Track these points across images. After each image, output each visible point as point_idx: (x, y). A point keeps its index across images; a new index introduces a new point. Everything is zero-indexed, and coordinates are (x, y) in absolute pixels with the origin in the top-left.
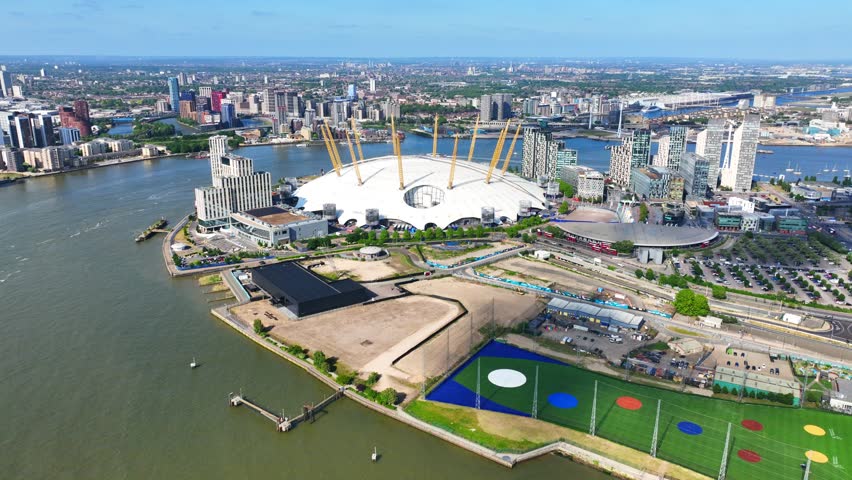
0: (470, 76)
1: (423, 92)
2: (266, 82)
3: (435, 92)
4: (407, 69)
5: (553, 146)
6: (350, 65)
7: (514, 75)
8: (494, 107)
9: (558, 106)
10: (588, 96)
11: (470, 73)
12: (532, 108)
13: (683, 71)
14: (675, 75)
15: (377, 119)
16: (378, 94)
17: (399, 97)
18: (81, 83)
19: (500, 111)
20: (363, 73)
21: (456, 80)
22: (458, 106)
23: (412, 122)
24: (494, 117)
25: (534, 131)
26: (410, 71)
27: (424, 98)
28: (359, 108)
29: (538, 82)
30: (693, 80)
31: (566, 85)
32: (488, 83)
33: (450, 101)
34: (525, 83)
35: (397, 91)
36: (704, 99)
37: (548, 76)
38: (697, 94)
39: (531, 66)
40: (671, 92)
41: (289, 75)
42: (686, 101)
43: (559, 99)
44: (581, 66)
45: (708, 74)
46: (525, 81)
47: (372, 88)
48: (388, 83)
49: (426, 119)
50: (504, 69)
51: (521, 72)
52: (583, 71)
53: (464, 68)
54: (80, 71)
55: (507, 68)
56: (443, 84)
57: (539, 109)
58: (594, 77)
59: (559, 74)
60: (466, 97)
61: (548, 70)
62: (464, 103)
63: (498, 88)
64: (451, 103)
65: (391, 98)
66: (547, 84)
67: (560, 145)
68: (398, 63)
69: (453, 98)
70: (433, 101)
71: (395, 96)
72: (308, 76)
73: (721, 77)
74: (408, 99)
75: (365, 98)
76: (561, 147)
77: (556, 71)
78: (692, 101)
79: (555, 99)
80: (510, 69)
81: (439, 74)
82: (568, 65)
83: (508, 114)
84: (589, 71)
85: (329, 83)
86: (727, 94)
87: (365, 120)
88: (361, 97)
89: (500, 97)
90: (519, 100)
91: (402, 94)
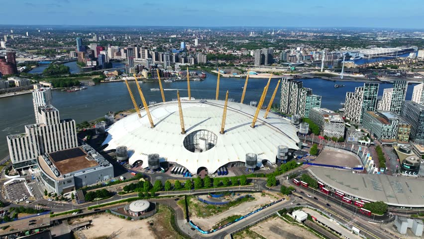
0: (251, 37)
1: (224, 46)
2: (141, 39)
3: (231, 46)
4: (218, 33)
5: (303, 92)
6: (189, 30)
7: (275, 36)
8: (263, 56)
9: (301, 56)
10: (318, 50)
11: (251, 35)
12: (286, 57)
13: (367, 35)
14: (363, 37)
15: (193, 63)
16: (198, 47)
17: (210, 49)
18: (43, 40)
19: (266, 59)
20: (194, 35)
21: (244, 39)
22: (242, 55)
23: (213, 65)
24: (262, 63)
25: (289, 80)
26: (220, 34)
27: (223, 50)
28: (182, 57)
29: (288, 40)
30: (374, 40)
31: (303, 42)
32: (261, 41)
33: (238, 51)
34: (281, 41)
35: (210, 45)
36: (387, 52)
37: (293, 37)
38: (381, 48)
39: (284, 31)
40: (364, 47)
41: (155, 36)
42: (377, 53)
43: (301, 52)
44: (310, 31)
45: (381, 36)
46: (280, 40)
47: (196, 44)
48: (207, 41)
49: (222, 63)
50: (269, 33)
51: (278, 34)
52: (312, 34)
53: (248, 32)
54: (49, 33)
55: (271, 32)
56: (236, 41)
57: (290, 58)
58: (318, 38)
59: (299, 36)
60: (247, 49)
61: (293, 34)
62: (245, 53)
63: (266, 45)
64: (238, 53)
65: (205, 49)
66: (293, 42)
67: (308, 92)
68: (214, 29)
69: (240, 50)
70: (228, 51)
71: (207, 48)
72: (165, 36)
73: (389, 38)
74: (214, 51)
75: (190, 50)
76: (309, 93)
77: (298, 34)
78: (380, 53)
79: (299, 52)
80: (273, 33)
81: (235, 35)
82: (304, 31)
83: (271, 62)
84: (315, 34)
85: (174, 40)
86: (399, 49)
87: (185, 64)
88: (188, 49)
89: (266, 51)
90: (278, 51)
91: (212, 47)
